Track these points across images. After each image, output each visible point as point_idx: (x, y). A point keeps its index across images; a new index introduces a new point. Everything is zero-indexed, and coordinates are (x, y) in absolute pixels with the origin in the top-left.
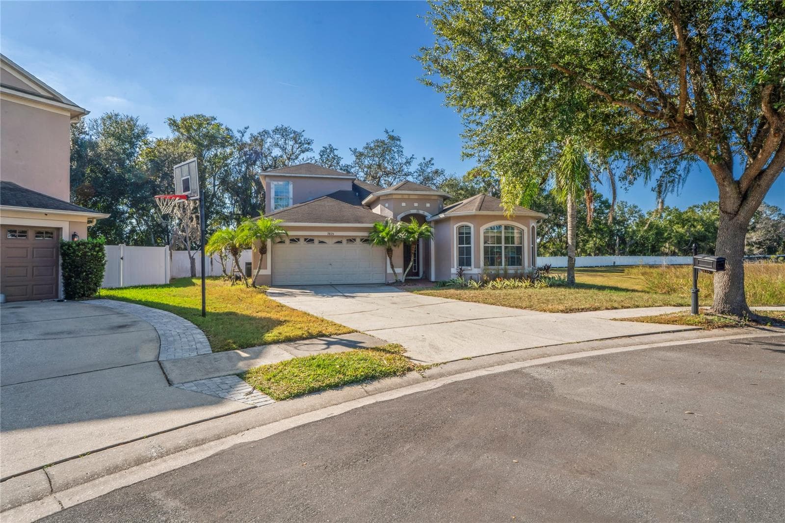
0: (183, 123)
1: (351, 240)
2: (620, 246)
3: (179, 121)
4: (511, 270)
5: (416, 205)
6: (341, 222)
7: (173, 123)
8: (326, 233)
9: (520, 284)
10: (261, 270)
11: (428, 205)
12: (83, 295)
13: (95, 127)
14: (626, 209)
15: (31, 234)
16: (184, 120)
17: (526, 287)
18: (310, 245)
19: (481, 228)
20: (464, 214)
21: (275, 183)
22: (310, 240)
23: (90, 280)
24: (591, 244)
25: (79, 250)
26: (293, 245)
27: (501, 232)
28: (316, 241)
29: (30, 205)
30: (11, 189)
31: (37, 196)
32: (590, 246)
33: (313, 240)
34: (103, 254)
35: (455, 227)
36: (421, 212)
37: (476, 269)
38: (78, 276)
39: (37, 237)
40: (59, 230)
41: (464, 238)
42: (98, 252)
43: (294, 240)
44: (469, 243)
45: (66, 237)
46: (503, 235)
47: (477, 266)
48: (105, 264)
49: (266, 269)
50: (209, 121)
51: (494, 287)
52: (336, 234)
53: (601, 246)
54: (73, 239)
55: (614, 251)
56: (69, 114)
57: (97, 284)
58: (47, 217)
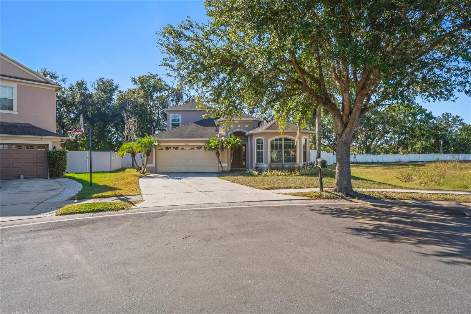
0: (139, 80)
1: (199, 148)
2: (444, 146)
3: (137, 79)
4: (287, 165)
5: (239, 126)
6: (192, 138)
7: (134, 80)
8: (184, 144)
9: (282, 173)
10: (147, 164)
11: (247, 126)
12: (57, 176)
13: (93, 85)
14: (450, 119)
15: (35, 147)
16: (139, 78)
17: (285, 175)
18: (176, 151)
19: (269, 140)
20: (259, 132)
21: (172, 115)
22: (176, 148)
23: (59, 169)
24: (419, 145)
25: (54, 155)
26: (168, 151)
27: (282, 142)
28: (180, 148)
29: (34, 134)
30: (28, 127)
31: (38, 129)
32: (419, 146)
33: (178, 148)
34: (66, 157)
35: (255, 139)
36: (242, 130)
37: (266, 164)
38: (54, 167)
39: (38, 149)
40: (48, 145)
41: (260, 145)
42: (62, 156)
43: (168, 148)
44: (262, 149)
45: (50, 149)
46: (283, 144)
47: (266, 163)
48: (67, 161)
49: (152, 163)
50: (154, 77)
51: (266, 175)
52: (190, 144)
53: (427, 146)
54: (54, 149)
55: (439, 150)
56: (55, 89)
57: (64, 171)
58: (42, 140)
